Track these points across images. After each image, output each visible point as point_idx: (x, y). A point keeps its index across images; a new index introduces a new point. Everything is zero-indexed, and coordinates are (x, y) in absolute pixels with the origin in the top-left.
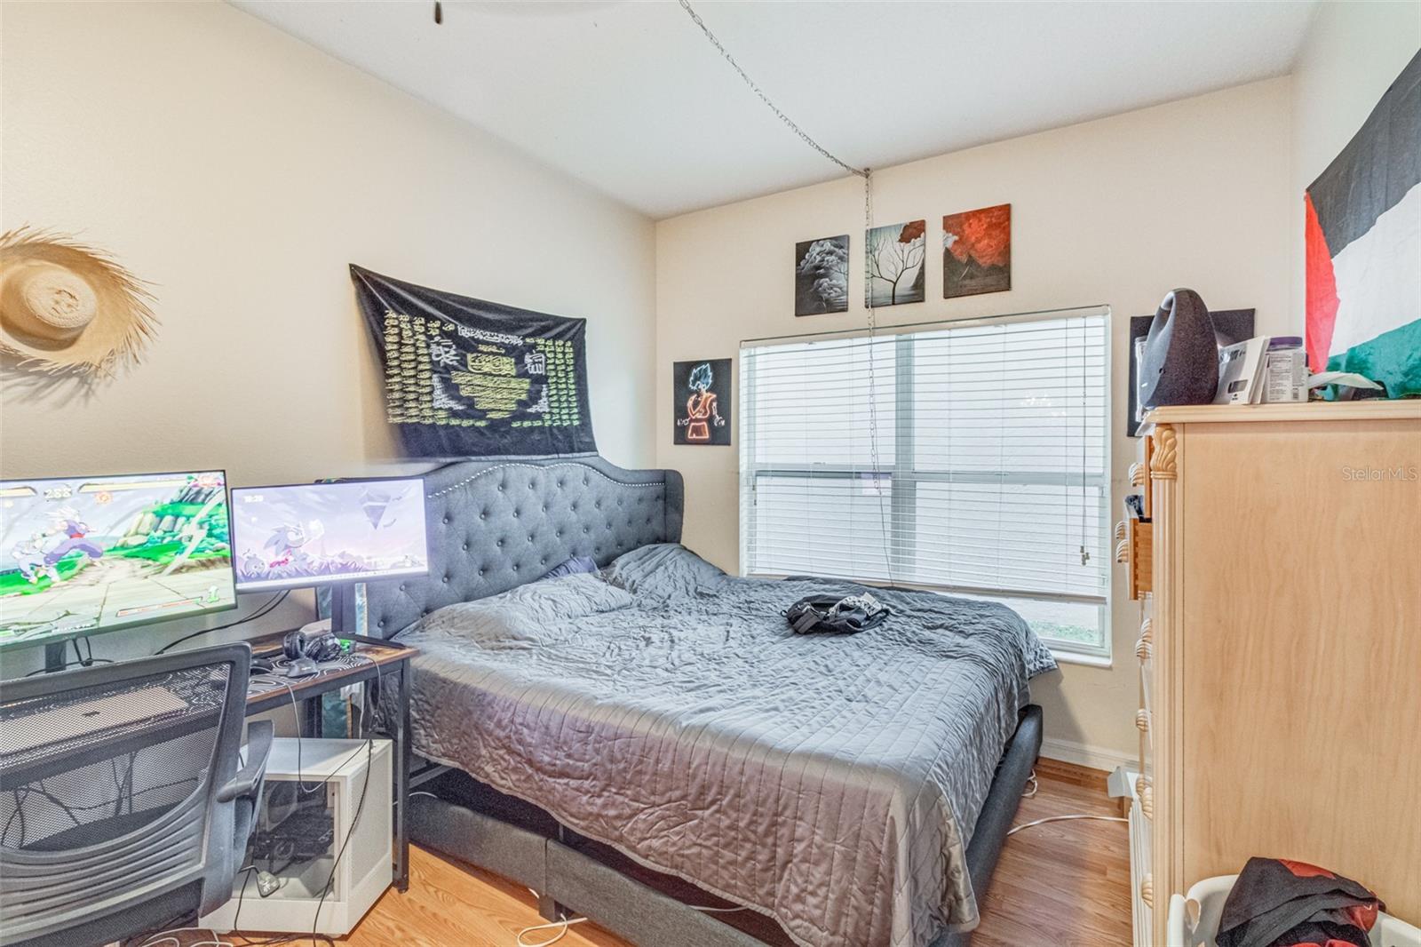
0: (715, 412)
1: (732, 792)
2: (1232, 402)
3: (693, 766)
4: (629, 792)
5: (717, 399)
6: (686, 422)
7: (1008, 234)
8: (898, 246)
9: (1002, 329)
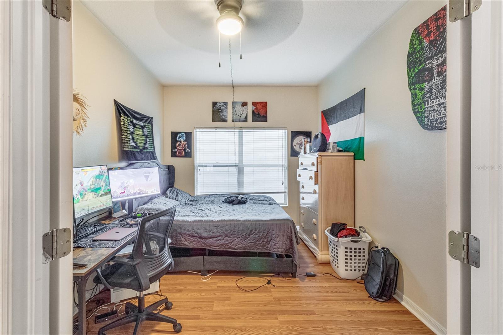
0: (186, 148)
1: (258, 230)
2: (328, 152)
3: (248, 227)
4: (231, 237)
5: (187, 144)
6: (176, 150)
7: (267, 109)
8: (241, 107)
9: (265, 131)
